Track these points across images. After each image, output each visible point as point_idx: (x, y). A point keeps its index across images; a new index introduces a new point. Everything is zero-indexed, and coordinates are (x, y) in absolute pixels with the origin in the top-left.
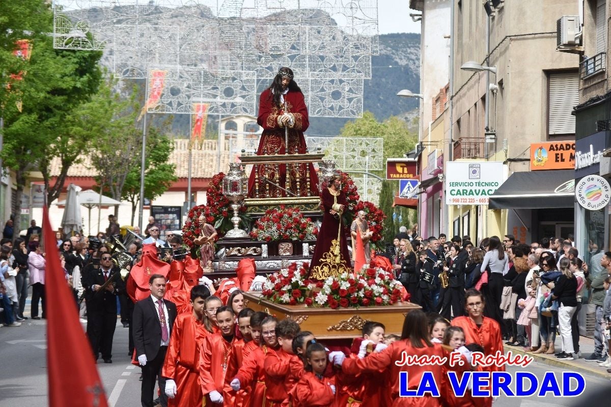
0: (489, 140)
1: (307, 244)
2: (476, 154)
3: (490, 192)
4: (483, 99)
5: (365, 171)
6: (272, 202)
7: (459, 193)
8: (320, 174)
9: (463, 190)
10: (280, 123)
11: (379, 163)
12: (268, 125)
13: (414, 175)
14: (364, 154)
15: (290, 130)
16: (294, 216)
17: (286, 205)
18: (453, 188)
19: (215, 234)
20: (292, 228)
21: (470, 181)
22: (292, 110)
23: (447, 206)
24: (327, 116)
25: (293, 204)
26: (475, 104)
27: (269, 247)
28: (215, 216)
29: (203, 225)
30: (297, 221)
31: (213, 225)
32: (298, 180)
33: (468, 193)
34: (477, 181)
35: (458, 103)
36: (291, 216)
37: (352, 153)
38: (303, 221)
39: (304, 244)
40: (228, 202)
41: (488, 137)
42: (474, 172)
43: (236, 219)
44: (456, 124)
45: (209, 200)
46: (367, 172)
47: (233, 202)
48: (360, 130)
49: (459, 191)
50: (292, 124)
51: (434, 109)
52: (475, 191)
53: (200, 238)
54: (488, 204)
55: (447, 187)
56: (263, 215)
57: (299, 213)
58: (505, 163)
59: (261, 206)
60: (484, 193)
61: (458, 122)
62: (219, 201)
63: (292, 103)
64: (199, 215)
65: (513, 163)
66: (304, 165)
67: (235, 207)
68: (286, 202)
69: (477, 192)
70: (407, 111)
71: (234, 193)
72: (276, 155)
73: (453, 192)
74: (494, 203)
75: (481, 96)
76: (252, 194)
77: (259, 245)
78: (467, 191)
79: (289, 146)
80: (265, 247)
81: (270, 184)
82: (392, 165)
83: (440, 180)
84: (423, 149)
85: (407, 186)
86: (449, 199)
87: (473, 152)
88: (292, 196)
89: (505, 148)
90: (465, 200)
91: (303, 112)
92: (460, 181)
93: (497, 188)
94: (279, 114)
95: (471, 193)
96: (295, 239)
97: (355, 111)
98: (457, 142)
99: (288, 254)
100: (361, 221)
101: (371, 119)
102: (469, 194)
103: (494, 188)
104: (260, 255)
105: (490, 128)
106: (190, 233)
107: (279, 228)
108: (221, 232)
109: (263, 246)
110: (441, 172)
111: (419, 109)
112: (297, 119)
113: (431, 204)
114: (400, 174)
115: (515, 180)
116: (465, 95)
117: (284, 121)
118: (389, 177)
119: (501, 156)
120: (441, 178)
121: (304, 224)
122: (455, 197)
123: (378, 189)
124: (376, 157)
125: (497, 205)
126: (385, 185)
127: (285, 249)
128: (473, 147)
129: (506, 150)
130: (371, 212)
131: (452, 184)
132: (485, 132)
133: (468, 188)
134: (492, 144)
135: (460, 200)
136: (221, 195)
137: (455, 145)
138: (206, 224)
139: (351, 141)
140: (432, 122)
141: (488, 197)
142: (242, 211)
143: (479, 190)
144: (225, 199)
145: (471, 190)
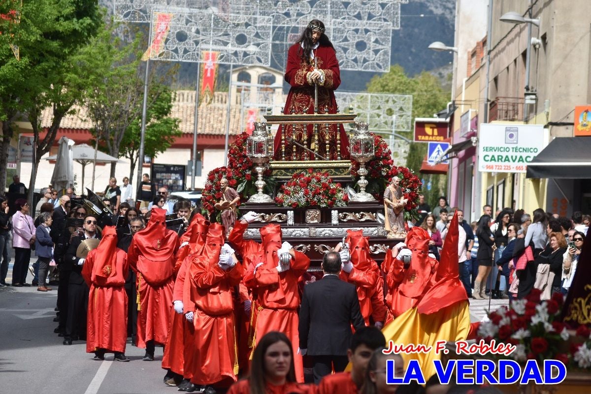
0: (529, 100)
1: (336, 211)
2: (514, 116)
3: (528, 159)
4: (524, 55)
5: (392, 131)
6: (299, 165)
7: (493, 158)
8: (352, 136)
9: (498, 156)
10: (309, 80)
11: (407, 123)
12: (296, 81)
13: (445, 137)
14: (390, 112)
15: (320, 88)
16: (323, 181)
17: (314, 169)
18: (486, 153)
19: (237, 198)
20: (320, 194)
21: (506, 146)
22: (322, 67)
23: (480, 173)
24: (350, 69)
25: (322, 168)
26: (515, 61)
27: (295, 214)
28: (237, 179)
29: (224, 189)
30: (326, 187)
31: (235, 189)
32: (327, 142)
33: (503, 160)
34: (514, 146)
35: (497, 59)
36: (319, 180)
37: (377, 111)
38: (333, 186)
39: (333, 212)
40: (252, 165)
41: (528, 97)
42: (511, 136)
43: (260, 183)
44: (493, 82)
45: (231, 162)
46: (393, 133)
47: (257, 165)
48: (387, 85)
49: (493, 156)
50: (322, 81)
51: (469, 64)
52: (512, 157)
53: (221, 203)
54: (526, 172)
55: (481, 152)
56: (289, 179)
57: (329, 177)
58: (546, 127)
59: (287, 169)
60: (521, 159)
61: (496, 80)
62: (242, 163)
63: (322, 59)
64: (220, 178)
65: (555, 127)
66: (335, 126)
67: (259, 169)
68: (315, 165)
69: (514, 158)
70: (442, 66)
71: (259, 155)
72: (305, 114)
73: (487, 158)
74: (532, 171)
75: (521, 51)
76: (278, 156)
77: (285, 212)
78: (502, 157)
79: (319, 105)
80: (291, 213)
81: (297, 146)
82: (421, 126)
83: (474, 145)
84: (455, 108)
85: (437, 149)
86: (482, 166)
87: (511, 113)
88: (320, 159)
89: (547, 110)
90: (499, 167)
91: (335, 68)
92: (495, 146)
93: (536, 155)
94: (308, 70)
95: (507, 159)
96: (324, 205)
97: (381, 64)
98: (493, 102)
99: (316, 221)
100: (395, 187)
101: (400, 74)
102: (505, 160)
103: (533, 155)
104: (286, 222)
105: (530, 87)
106: (210, 198)
107: (306, 194)
108: (244, 197)
109: (288, 212)
110: (474, 134)
111: (452, 64)
112: (327, 76)
113: (462, 170)
114: (429, 136)
115: (556, 146)
116: (503, 49)
117: (314, 78)
118: (417, 139)
119: (541, 118)
120: (474, 141)
121: (334, 190)
122: (489, 163)
123: (405, 152)
124: (404, 117)
125: (536, 174)
126: (413, 148)
127: (313, 216)
128: (511, 108)
129: (548, 114)
130: (405, 179)
131: (486, 149)
132: (525, 91)
133: (504, 154)
134: (531, 105)
135: (494, 167)
136: (245, 156)
137: (490, 105)
138: (228, 188)
139: (377, 98)
140: (466, 79)
141: (525, 164)
142: (267, 175)
143: (516, 157)
144: (248, 161)
145: (507, 157)
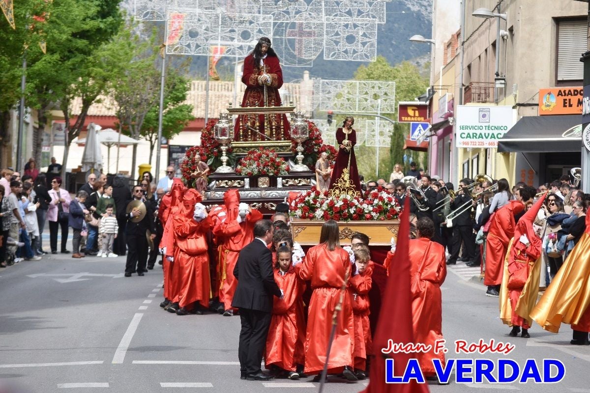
0: (499, 85)
2: (486, 98)
3: (499, 136)
4: (494, 45)
5: (377, 113)
7: (468, 136)
9: (473, 134)
10: (260, 82)
11: (391, 106)
12: (251, 83)
13: (425, 118)
14: (376, 97)
17: (264, 147)
18: (462, 131)
19: (208, 170)
21: (479, 125)
22: (269, 72)
23: (457, 149)
24: (341, 59)
26: (486, 50)
29: (198, 162)
32: (274, 127)
33: (478, 137)
34: (487, 124)
35: (470, 49)
36: (268, 156)
37: (365, 96)
39: (278, 179)
40: (218, 145)
41: (498, 82)
42: (484, 116)
44: (467, 69)
46: (379, 115)
48: (372, 73)
49: (469, 134)
50: (270, 82)
51: (446, 54)
52: (485, 134)
53: (195, 173)
54: (497, 147)
55: (457, 130)
57: (275, 154)
58: (514, 107)
60: (493, 136)
61: (469, 67)
63: (270, 66)
65: (522, 107)
67: (223, 148)
69: (487, 135)
70: (419, 56)
72: (257, 107)
73: (463, 136)
74: (503, 146)
75: (491, 42)
76: (237, 138)
78: (476, 134)
81: (251, 130)
82: (404, 108)
83: (451, 124)
84: (434, 92)
85: (418, 129)
86: (459, 142)
87: (483, 96)
88: (269, 140)
89: (514, 93)
90: (475, 143)
91: (278, 72)
92: (470, 124)
93: (506, 132)
94: (259, 74)
95: (481, 136)
97: (369, 54)
98: (467, 87)
100: (324, 160)
101: (384, 63)
103: (503, 132)
105: (500, 73)
110: (451, 115)
111: (430, 54)
112: (273, 79)
113: (441, 146)
114: (411, 117)
115: (523, 124)
116: (476, 41)
117: (263, 80)
118: (401, 120)
119: (510, 100)
120: (451, 121)
121: (279, 162)
122: (465, 140)
123: (390, 131)
124: (388, 100)
125: (506, 149)
126: (397, 128)
128: (483, 91)
129: (516, 96)
131: (462, 128)
132: (495, 77)
133: (478, 132)
134: (501, 89)
135: (470, 143)
137: (465, 89)
138: (200, 162)
139: (365, 84)
140: (443, 67)
141: (497, 140)
143: (489, 134)
144: (215, 142)
145: (481, 134)
